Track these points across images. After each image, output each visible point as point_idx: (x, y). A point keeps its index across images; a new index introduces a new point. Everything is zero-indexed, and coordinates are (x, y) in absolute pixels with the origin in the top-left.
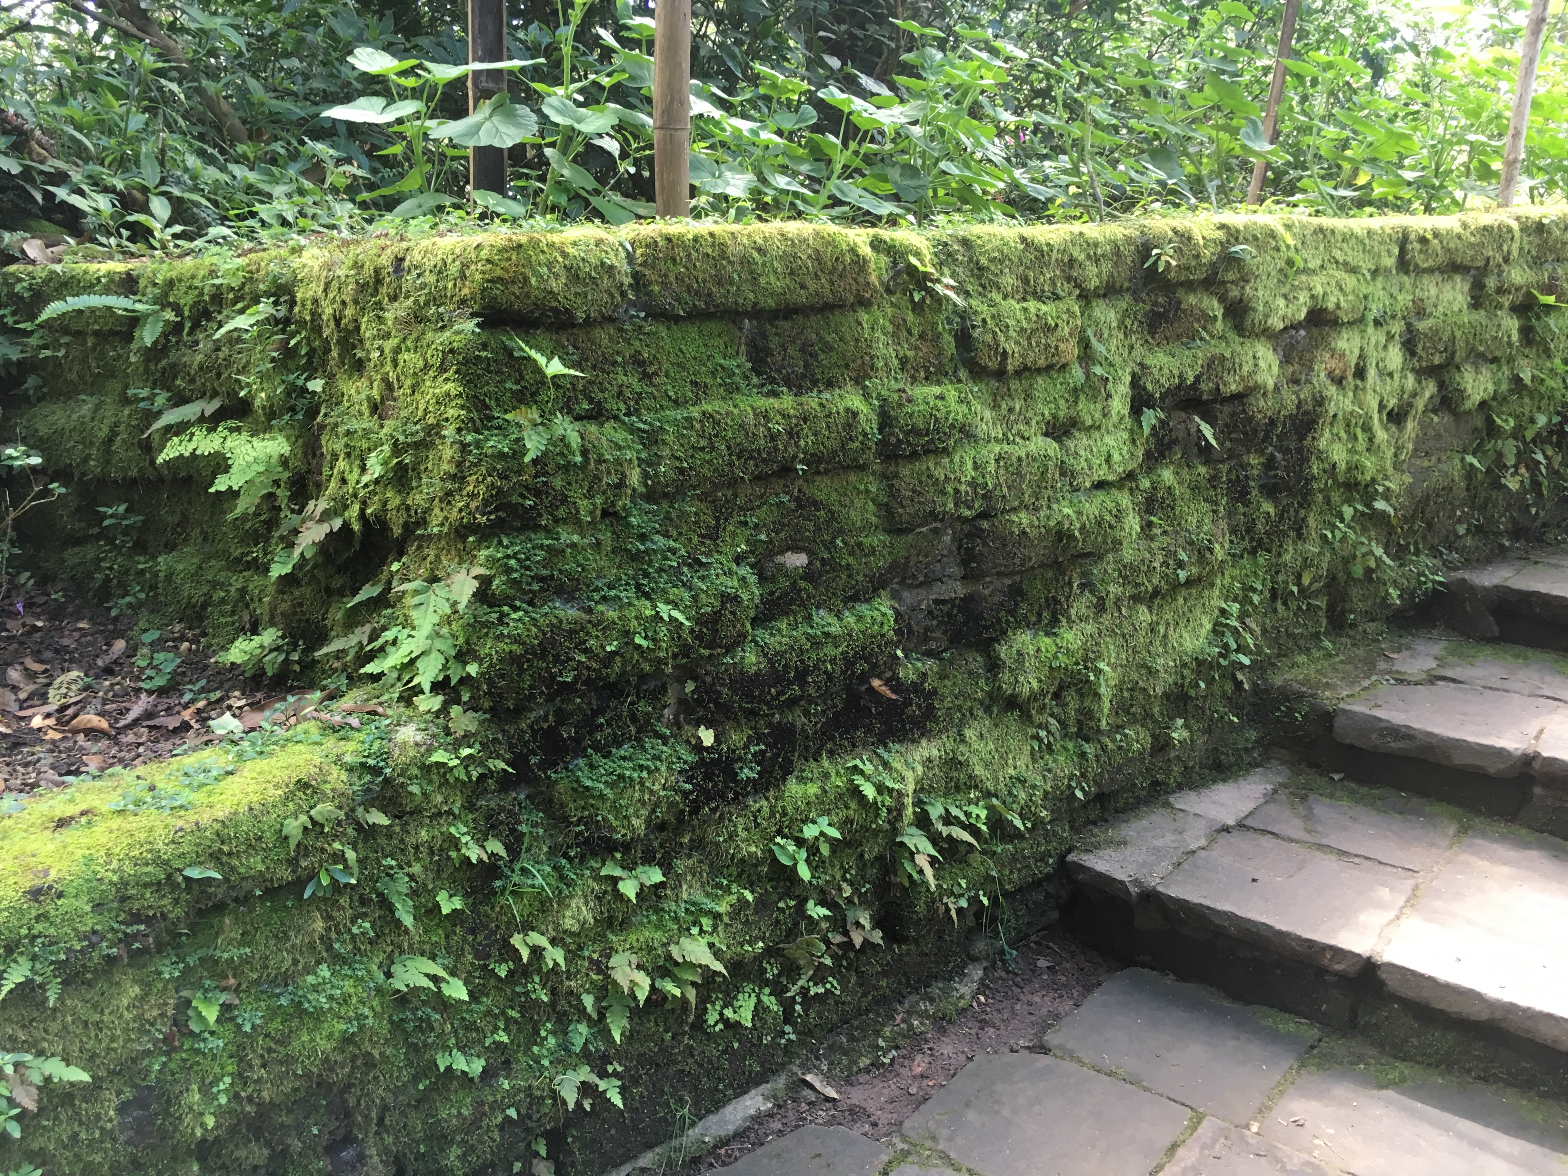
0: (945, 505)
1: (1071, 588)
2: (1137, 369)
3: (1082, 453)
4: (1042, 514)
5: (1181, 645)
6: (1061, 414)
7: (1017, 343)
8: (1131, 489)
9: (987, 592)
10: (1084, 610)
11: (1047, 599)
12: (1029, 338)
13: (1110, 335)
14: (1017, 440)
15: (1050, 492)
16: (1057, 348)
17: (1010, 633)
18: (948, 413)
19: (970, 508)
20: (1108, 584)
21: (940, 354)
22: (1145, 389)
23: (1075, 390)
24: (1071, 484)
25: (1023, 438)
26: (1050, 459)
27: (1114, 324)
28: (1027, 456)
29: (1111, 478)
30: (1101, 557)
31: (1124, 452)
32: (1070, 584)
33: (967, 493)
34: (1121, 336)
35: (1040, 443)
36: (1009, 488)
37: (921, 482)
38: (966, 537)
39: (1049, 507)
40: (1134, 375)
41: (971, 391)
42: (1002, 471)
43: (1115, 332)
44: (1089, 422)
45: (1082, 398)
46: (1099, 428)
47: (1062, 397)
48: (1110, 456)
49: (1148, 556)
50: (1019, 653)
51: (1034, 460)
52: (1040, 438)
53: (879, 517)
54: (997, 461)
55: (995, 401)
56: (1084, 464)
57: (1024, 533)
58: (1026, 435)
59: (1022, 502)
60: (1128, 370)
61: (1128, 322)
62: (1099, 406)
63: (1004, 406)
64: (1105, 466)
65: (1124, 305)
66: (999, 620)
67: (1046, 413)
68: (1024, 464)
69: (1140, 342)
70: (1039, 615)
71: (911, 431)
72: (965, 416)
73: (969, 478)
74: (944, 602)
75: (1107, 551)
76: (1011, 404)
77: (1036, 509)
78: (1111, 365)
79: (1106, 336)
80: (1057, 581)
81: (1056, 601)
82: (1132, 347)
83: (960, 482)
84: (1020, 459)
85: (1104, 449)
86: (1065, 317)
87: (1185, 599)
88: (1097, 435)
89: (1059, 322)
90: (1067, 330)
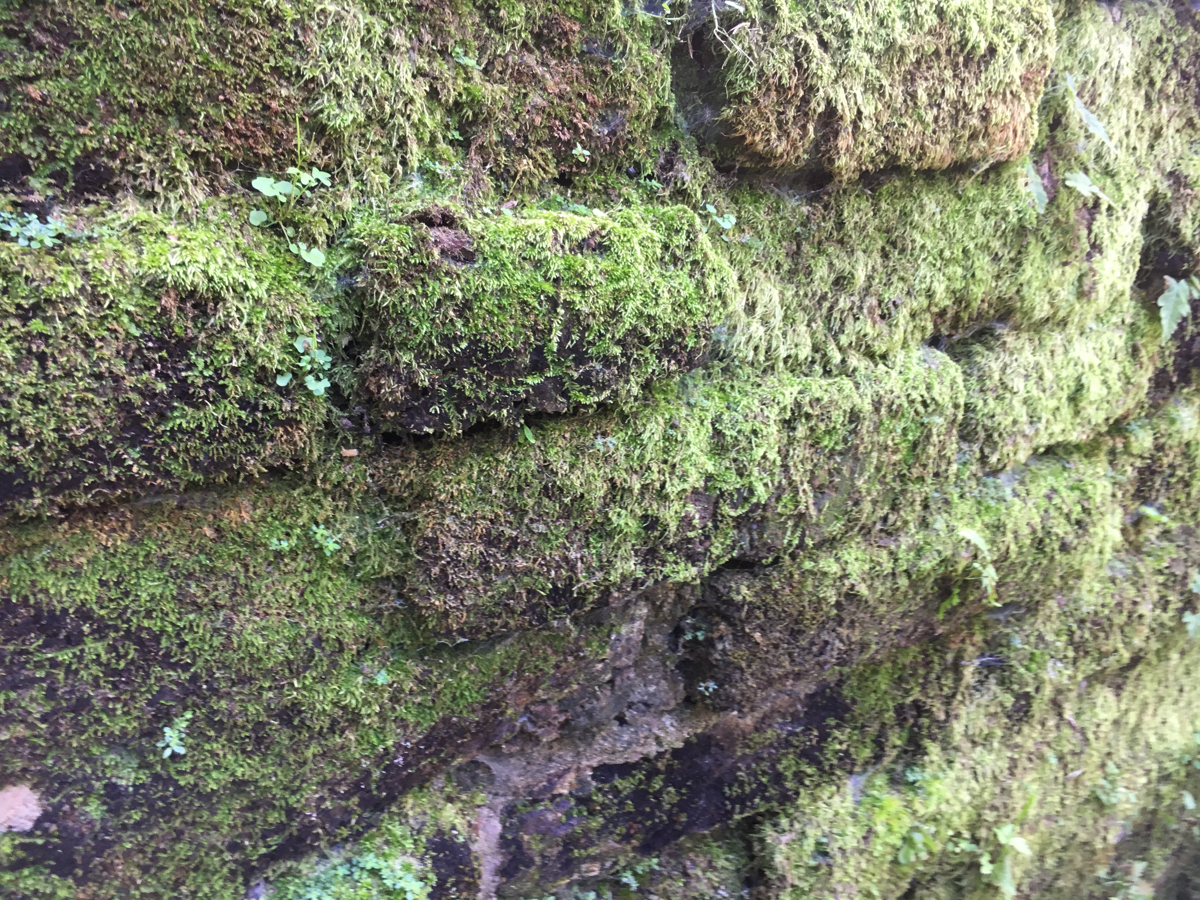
1: (958, 678)
2: (1164, 187)
3: (1018, 384)
4: (905, 542)
6: (978, 291)
7: (870, 87)
8: (1112, 452)
11: (900, 710)
12: (910, 78)
13: (1116, 99)
14: (855, 360)
15: (928, 489)
16: (985, 115)
17: (803, 800)
19: (692, 558)
20: (1042, 666)
22: (1176, 233)
23: (1021, 231)
24: (983, 459)
25: (870, 354)
26: (939, 409)
27: (1128, 73)
28: (877, 405)
29: (1076, 436)
30: (1033, 608)
31: (1112, 378)
32: (956, 668)
33: (686, 522)
34: (1139, 104)
35: (916, 370)
36: (819, 490)
38: (693, 612)
39: (924, 524)
40: (1154, 200)
41: (717, 233)
42: (799, 452)
43: (1127, 93)
44: (1042, 311)
45: (1035, 250)
46: (1063, 323)
47: (986, 247)
48: (1080, 387)
51: (895, 413)
52: (917, 352)
54: (789, 424)
55: (795, 255)
56: (1021, 412)
57: (852, 596)
58: (879, 347)
59: (851, 521)
60: (1146, 187)
61: (1159, 70)
62: (1072, 273)
63: (821, 270)
64: (1066, 411)
65: (1155, 28)
66: (778, 778)
67: (940, 289)
68: (866, 426)
69: (1177, 123)
70: (879, 743)
72: (679, 306)
73: (695, 480)
74: (625, 770)
75: (1047, 596)
76: (842, 264)
77: (891, 533)
78: (1108, 173)
79: (1103, 100)
80: (928, 664)
81: (919, 708)
82: (1157, 134)
83: (662, 496)
84: (854, 416)
85: (1069, 373)
86: (1017, 29)
88: (1055, 339)
89: (999, 41)
90: (1017, 69)
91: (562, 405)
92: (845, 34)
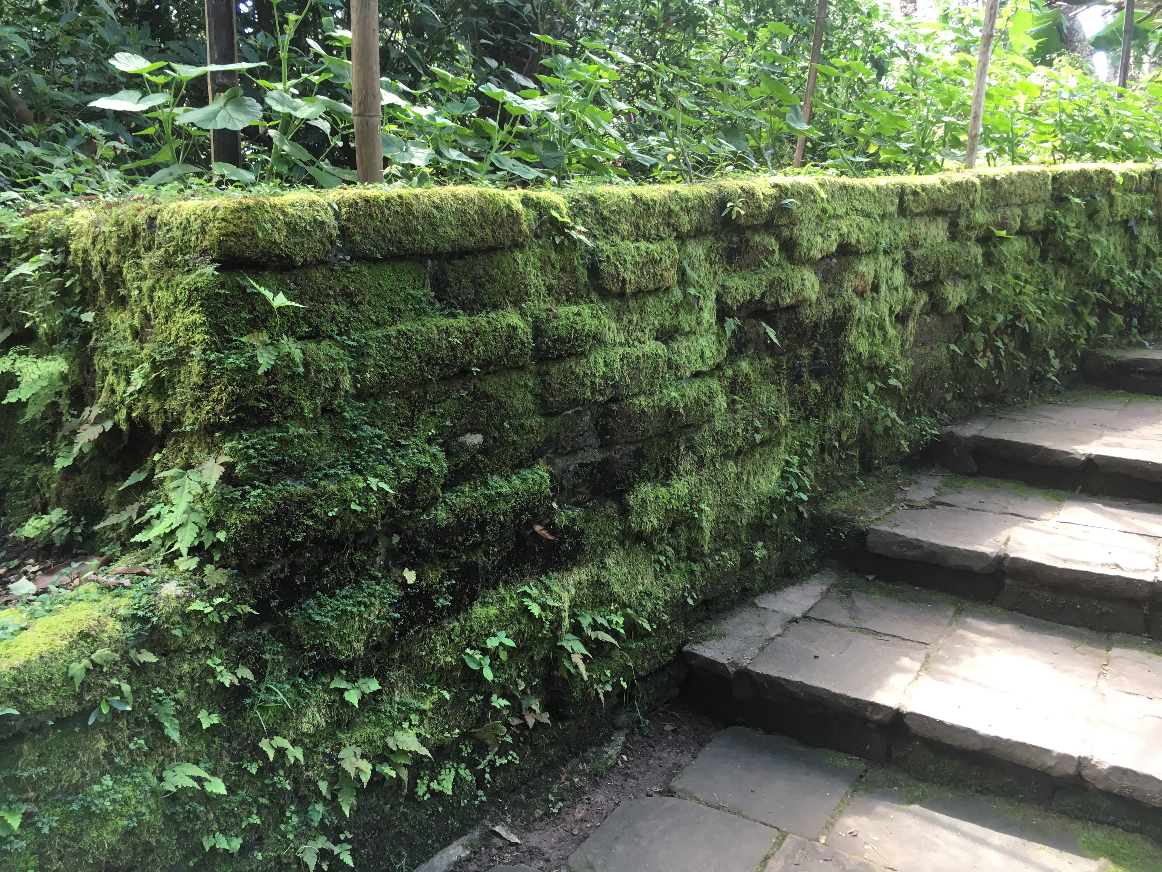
0: (584, 394)
1: (679, 451)
2: (720, 289)
3: (683, 351)
4: (656, 397)
5: (759, 488)
6: (667, 324)
7: (632, 272)
8: (719, 376)
9: (618, 456)
10: (689, 466)
11: (662, 459)
12: (641, 269)
13: (700, 265)
14: (636, 343)
15: (661, 381)
16: (662, 275)
17: (636, 486)
18: (584, 325)
19: (603, 395)
20: (705, 447)
21: (576, 282)
22: (726, 303)
23: (676, 306)
24: (676, 375)
25: (640, 342)
26: (660, 357)
27: (702, 257)
28: (644, 355)
29: (705, 369)
30: (700, 427)
31: (713, 350)
32: (678, 447)
33: (600, 384)
34: (708, 266)
35: (653, 346)
36: (631, 379)
37: (565, 377)
38: (601, 416)
39: (661, 392)
40: (718, 294)
41: (601, 309)
42: (625, 367)
43: (703, 263)
44: (687, 329)
45: (682, 311)
46: (694, 333)
47: (667, 311)
48: (703, 353)
49: (733, 424)
50: (643, 501)
51: (648, 358)
52: (652, 342)
53: (536, 404)
54: (621, 360)
55: (618, 315)
56: (685, 360)
57: (643, 411)
58: (642, 340)
59: (641, 389)
60: (714, 290)
61: (712, 255)
62: (694, 317)
63: (625, 319)
64: (699, 360)
65: (709, 243)
66: (628, 477)
67: (656, 323)
68: (641, 361)
69: (721, 270)
70: (657, 471)
71: (556, 340)
72: (596, 327)
73: (601, 373)
74: (587, 465)
75: (704, 423)
76: (630, 317)
77: (652, 394)
78: (701, 286)
79: (697, 266)
80: (669, 445)
81: (669, 461)
82: (715, 274)
83: (595, 376)
84: (638, 358)
85: (699, 348)
86: (667, 253)
87: (761, 455)
88: (693, 338)
89: (663, 256)
90: (668, 262)
91: (574, 351)
92: (625, 261)
